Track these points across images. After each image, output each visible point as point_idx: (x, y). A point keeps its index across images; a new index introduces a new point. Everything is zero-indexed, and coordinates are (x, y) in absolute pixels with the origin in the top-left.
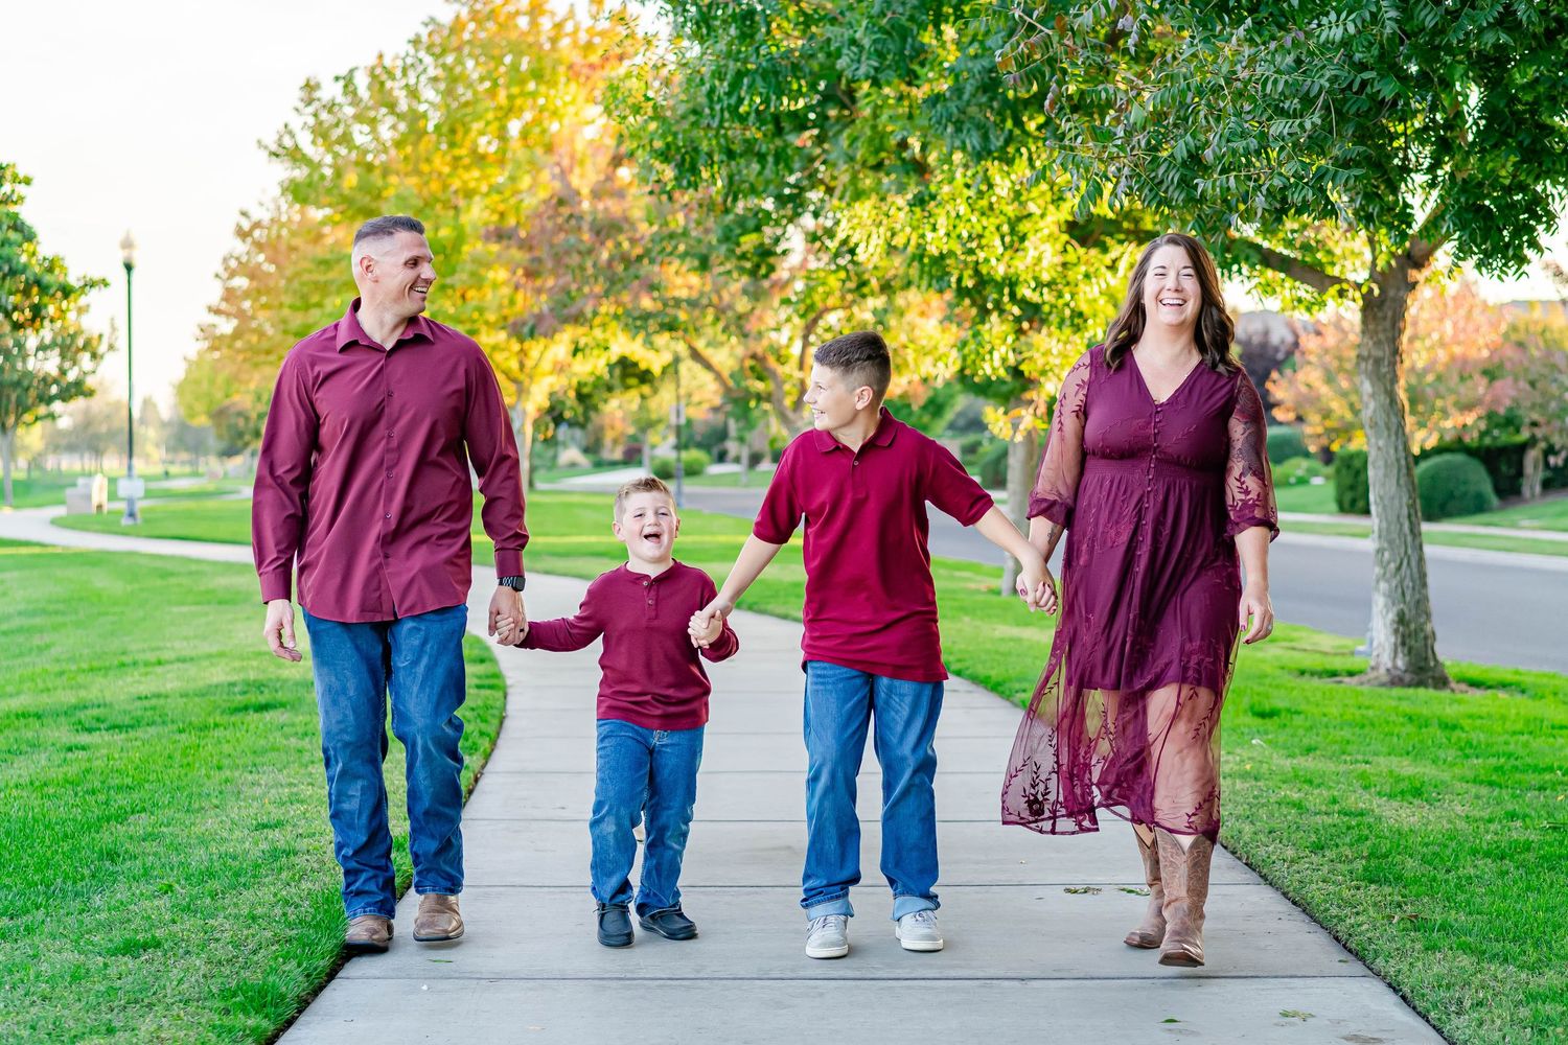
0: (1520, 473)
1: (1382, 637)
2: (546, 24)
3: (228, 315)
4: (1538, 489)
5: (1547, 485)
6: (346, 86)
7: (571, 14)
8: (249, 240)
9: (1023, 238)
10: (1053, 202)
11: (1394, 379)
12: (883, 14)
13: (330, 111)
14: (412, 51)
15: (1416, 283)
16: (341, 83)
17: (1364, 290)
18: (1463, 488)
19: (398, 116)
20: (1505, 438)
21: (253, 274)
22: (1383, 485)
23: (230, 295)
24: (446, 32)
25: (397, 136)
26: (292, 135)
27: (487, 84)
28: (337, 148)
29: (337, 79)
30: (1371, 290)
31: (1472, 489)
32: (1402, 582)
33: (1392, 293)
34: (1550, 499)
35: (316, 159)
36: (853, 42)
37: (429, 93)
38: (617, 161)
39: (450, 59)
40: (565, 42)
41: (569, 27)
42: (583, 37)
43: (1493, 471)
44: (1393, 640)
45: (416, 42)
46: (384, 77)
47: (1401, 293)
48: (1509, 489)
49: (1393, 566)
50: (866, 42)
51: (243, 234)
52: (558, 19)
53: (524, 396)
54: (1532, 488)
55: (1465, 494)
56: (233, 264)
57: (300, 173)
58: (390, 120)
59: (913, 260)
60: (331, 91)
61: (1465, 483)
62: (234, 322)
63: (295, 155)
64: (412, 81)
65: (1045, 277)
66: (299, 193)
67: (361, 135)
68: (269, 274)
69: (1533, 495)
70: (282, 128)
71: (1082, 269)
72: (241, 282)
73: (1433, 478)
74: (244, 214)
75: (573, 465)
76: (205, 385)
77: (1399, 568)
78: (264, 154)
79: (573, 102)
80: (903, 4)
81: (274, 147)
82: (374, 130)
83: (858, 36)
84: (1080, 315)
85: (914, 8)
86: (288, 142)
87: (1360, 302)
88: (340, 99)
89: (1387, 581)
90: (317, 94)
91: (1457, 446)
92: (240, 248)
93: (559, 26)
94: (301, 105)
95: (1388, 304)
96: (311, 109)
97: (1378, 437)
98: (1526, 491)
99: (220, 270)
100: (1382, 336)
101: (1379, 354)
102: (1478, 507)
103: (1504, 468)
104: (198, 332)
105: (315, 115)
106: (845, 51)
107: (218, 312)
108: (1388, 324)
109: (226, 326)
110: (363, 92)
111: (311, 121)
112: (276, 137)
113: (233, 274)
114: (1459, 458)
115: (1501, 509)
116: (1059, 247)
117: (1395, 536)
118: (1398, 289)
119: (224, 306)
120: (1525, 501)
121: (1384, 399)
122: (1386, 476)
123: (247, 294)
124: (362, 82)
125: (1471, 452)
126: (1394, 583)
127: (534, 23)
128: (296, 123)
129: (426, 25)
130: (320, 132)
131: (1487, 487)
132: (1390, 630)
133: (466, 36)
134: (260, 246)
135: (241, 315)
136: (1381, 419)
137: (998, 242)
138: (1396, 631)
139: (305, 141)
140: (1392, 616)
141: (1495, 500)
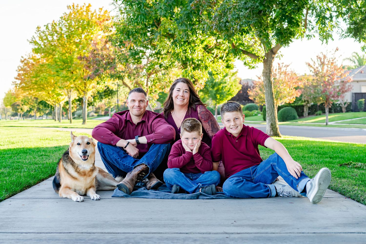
0: (303, 112)
1: (268, 128)
2: (90, 13)
3: (19, 79)
4: (307, 115)
5: (309, 114)
6: (46, 28)
7: (95, 11)
8: (23, 63)
9: (195, 50)
10: (201, 43)
11: (270, 77)
12: (166, 3)
13: (43, 33)
14: (61, 20)
15: (274, 57)
16: (46, 27)
17: (263, 58)
18: (291, 114)
19: (58, 34)
20: (300, 103)
21: (24, 70)
22: (268, 98)
23: (19, 75)
24: (68, 15)
25: (58, 38)
26: (35, 38)
27: (77, 27)
28: (45, 41)
29: (45, 26)
30: (265, 58)
31: (293, 114)
32: (272, 117)
33: (269, 59)
34: (310, 117)
35: (40, 43)
36: (161, 8)
37: (64, 29)
38: (106, 42)
39: (69, 22)
40: (94, 18)
41: (95, 14)
42: (98, 16)
43: (297, 111)
44: (270, 129)
45: (61, 18)
46: (55, 25)
47: (271, 59)
48: (301, 115)
49: (270, 114)
50: (163, 8)
51: (22, 62)
52: (92, 13)
53: (86, 95)
54: (306, 114)
55: (291, 116)
56: (20, 68)
57: (36, 47)
58: (56, 35)
59: (172, 55)
60: (43, 28)
61: (291, 113)
62: (20, 81)
63: (36, 43)
64: (61, 26)
65: (199, 59)
66: (36, 51)
67: (50, 38)
68: (28, 70)
69: (306, 116)
70: (32, 37)
71: (207, 57)
72: (22, 72)
73: (284, 112)
74: (22, 57)
75: (93, 116)
76: (10, 99)
77: (271, 114)
78: (29, 42)
79: (96, 30)
80: (171, 1)
81: (30, 41)
82: (52, 37)
83: (162, 7)
84: (207, 66)
85: (173, 2)
86: (34, 40)
87: (263, 61)
88: (45, 30)
89: (269, 117)
90: (40, 29)
91: (289, 105)
92: (22, 65)
93: (92, 14)
94: (36, 32)
95: (268, 61)
96: (39, 33)
97: (267, 88)
98: (305, 115)
99: (17, 69)
100: (267, 68)
101: (267, 71)
102: (294, 118)
103: (300, 110)
104: (12, 83)
105: (40, 34)
106: (159, 10)
107: (17, 79)
108: (268, 65)
109: (18, 82)
110: (50, 29)
111: (39, 35)
112: (31, 39)
113: (20, 70)
114: (290, 108)
115: (299, 119)
116: (202, 52)
117: (270, 108)
118: (270, 58)
119: (18, 77)
120: (304, 117)
121: (268, 81)
122: (268, 96)
123: (23, 75)
124: (50, 27)
125: (292, 107)
126: (270, 117)
127: (87, 14)
128: (35, 36)
129: (64, 14)
130: (41, 38)
131: (296, 114)
132: (269, 127)
133: (72, 16)
134: (26, 64)
135: (22, 79)
136: (267, 85)
137: (190, 51)
138: (271, 127)
139: (37, 40)
140: (270, 124)
141: (298, 117)
